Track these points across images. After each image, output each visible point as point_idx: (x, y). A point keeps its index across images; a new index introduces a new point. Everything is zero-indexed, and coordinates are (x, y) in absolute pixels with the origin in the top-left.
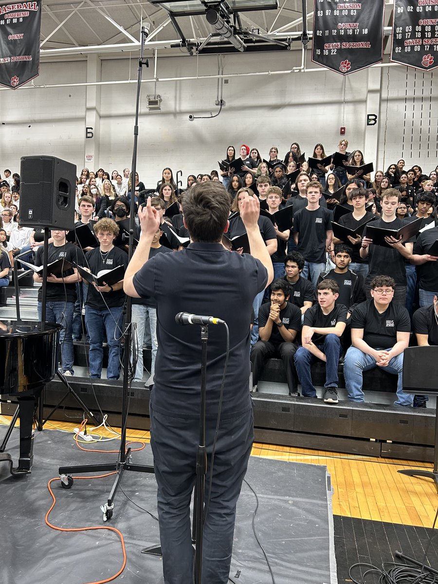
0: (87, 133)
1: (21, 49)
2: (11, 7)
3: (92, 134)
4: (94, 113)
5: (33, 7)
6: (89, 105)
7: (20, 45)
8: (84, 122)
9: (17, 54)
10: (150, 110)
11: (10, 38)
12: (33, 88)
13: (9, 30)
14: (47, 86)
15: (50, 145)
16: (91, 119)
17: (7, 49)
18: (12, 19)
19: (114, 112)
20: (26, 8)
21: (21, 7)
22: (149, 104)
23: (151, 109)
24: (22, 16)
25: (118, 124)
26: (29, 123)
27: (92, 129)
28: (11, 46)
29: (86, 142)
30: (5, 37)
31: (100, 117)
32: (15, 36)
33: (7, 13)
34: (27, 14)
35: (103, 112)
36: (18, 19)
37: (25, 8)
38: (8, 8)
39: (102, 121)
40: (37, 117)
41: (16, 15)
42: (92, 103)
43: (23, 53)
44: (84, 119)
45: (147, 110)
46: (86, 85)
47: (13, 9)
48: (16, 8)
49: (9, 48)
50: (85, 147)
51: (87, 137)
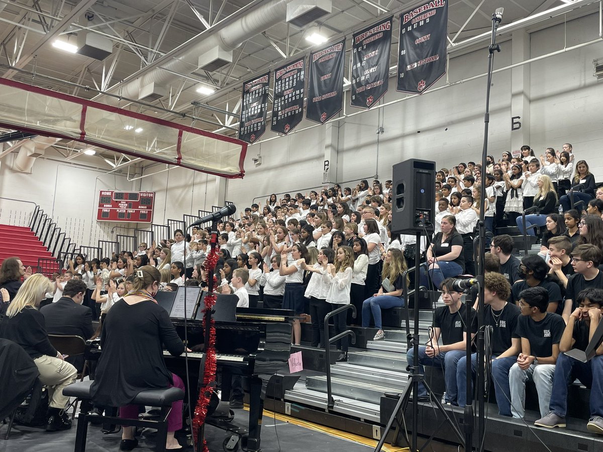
0: (513, 123)
1: (428, 50)
2: (418, 11)
3: (520, 123)
4: (522, 98)
5: (440, 3)
6: (515, 90)
7: (426, 47)
8: (510, 112)
9: (424, 57)
10: (598, 78)
11: (417, 42)
12: (449, 86)
13: (416, 34)
14: (464, 81)
15: (469, 146)
16: (518, 107)
17: (414, 54)
18: (418, 23)
19: (548, 91)
20: (433, 6)
21: (428, 8)
22: (597, 71)
23: (600, 76)
24: (428, 16)
25: (555, 105)
26: (446, 126)
27: (519, 118)
28: (418, 50)
29: (512, 134)
30: (412, 42)
31: (530, 101)
32: (421, 39)
33: (414, 18)
34: (434, 12)
35: (533, 94)
36: (425, 20)
37: (431, 8)
38: (415, 13)
39: (534, 106)
40: (455, 117)
41: (422, 17)
42: (518, 87)
43: (429, 55)
44: (509, 108)
45: (595, 79)
46: (511, 68)
47: (420, 12)
48: (423, 10)
49: (416, 53)
50: (511, 142)
51: (513, 129)
